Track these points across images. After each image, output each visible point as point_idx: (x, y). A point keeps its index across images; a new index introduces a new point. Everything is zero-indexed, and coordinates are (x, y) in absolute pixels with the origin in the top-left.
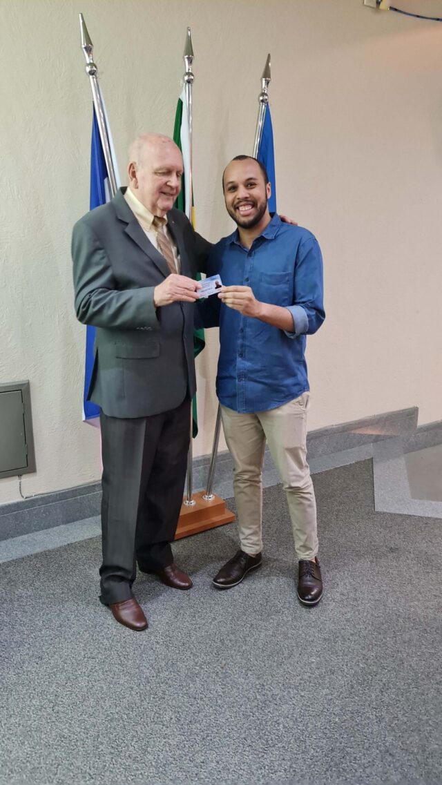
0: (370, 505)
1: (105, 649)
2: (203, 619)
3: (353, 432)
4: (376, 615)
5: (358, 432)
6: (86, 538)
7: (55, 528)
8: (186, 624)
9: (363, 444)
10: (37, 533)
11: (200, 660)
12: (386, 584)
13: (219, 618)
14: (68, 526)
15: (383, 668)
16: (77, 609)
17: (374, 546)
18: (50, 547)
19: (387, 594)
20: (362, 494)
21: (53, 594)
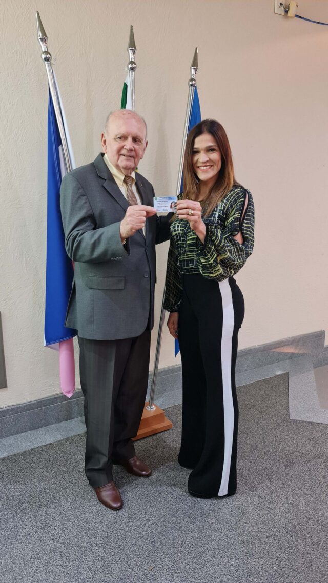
0: (286, 414)
1: (50, 550)
2: (139, 521)
3: (272, 350)
4: (289, 518)
5: (277, 350)
6: (47, 442)
7: (22, 434)
8: (124, 526)
9: (281, 361)
10: (7, 439)
11: (132, 562)
12: (298, 488)
13: (152, 520)
14: (34, 432)
15: (294, 570)
16: (31, 511)
17: (288, 451)
18: (16, 451)
19: (299, 497)
20: (279, 404)
21: (12, 496)
